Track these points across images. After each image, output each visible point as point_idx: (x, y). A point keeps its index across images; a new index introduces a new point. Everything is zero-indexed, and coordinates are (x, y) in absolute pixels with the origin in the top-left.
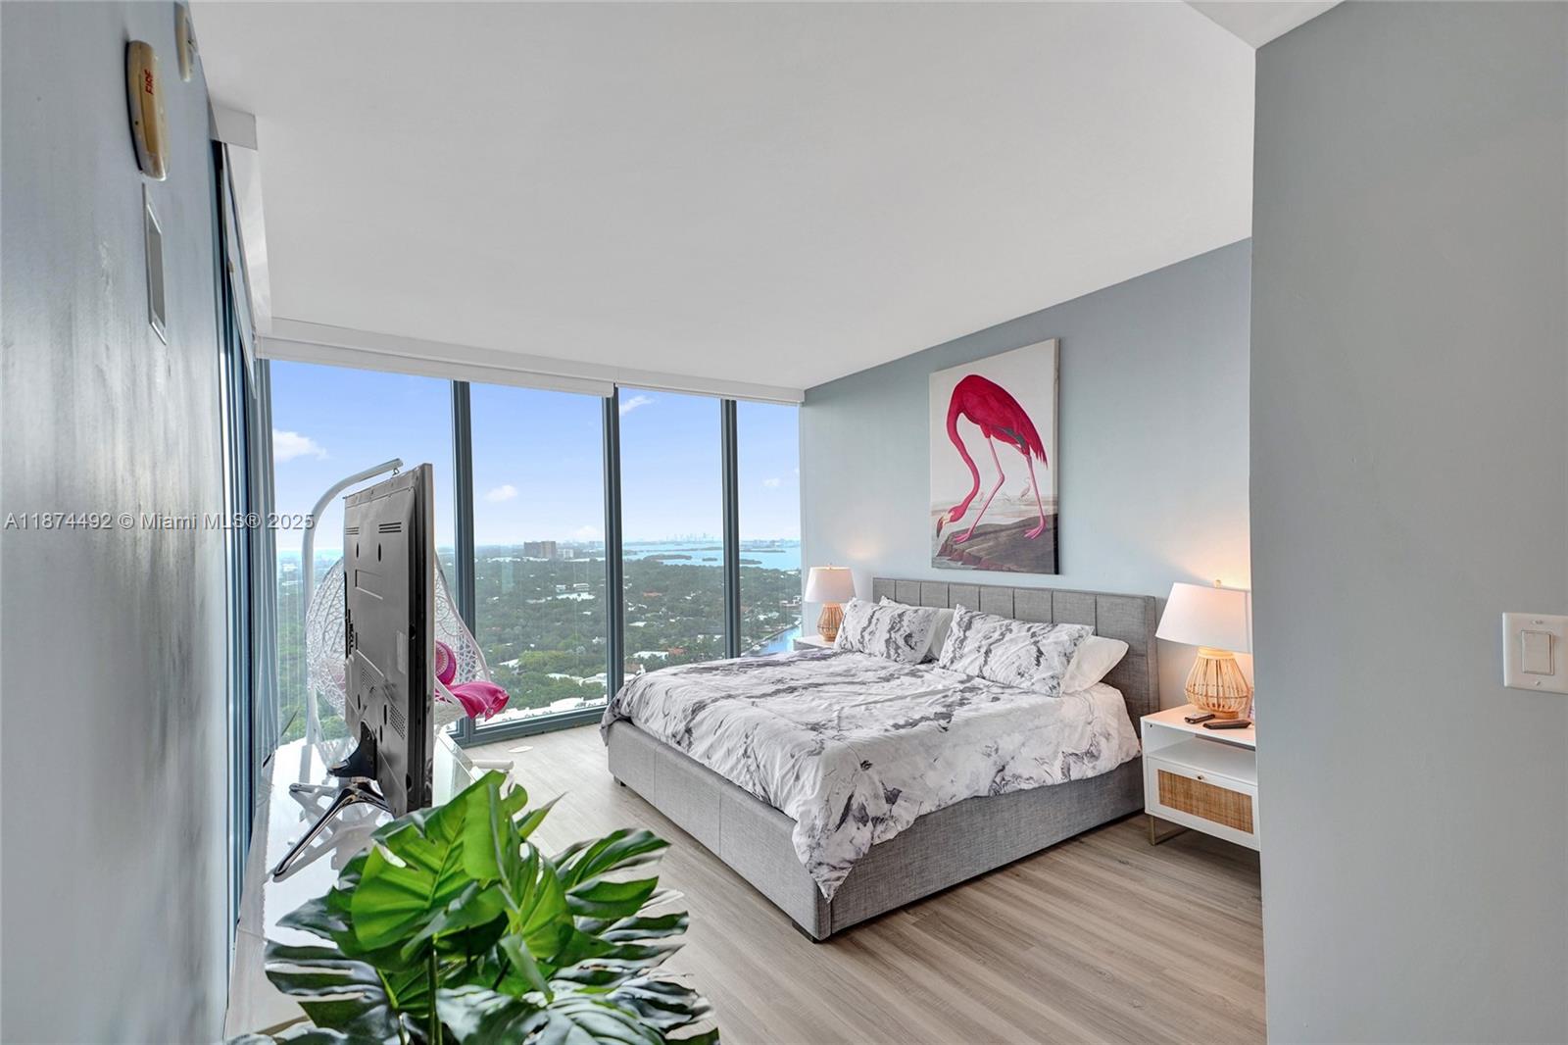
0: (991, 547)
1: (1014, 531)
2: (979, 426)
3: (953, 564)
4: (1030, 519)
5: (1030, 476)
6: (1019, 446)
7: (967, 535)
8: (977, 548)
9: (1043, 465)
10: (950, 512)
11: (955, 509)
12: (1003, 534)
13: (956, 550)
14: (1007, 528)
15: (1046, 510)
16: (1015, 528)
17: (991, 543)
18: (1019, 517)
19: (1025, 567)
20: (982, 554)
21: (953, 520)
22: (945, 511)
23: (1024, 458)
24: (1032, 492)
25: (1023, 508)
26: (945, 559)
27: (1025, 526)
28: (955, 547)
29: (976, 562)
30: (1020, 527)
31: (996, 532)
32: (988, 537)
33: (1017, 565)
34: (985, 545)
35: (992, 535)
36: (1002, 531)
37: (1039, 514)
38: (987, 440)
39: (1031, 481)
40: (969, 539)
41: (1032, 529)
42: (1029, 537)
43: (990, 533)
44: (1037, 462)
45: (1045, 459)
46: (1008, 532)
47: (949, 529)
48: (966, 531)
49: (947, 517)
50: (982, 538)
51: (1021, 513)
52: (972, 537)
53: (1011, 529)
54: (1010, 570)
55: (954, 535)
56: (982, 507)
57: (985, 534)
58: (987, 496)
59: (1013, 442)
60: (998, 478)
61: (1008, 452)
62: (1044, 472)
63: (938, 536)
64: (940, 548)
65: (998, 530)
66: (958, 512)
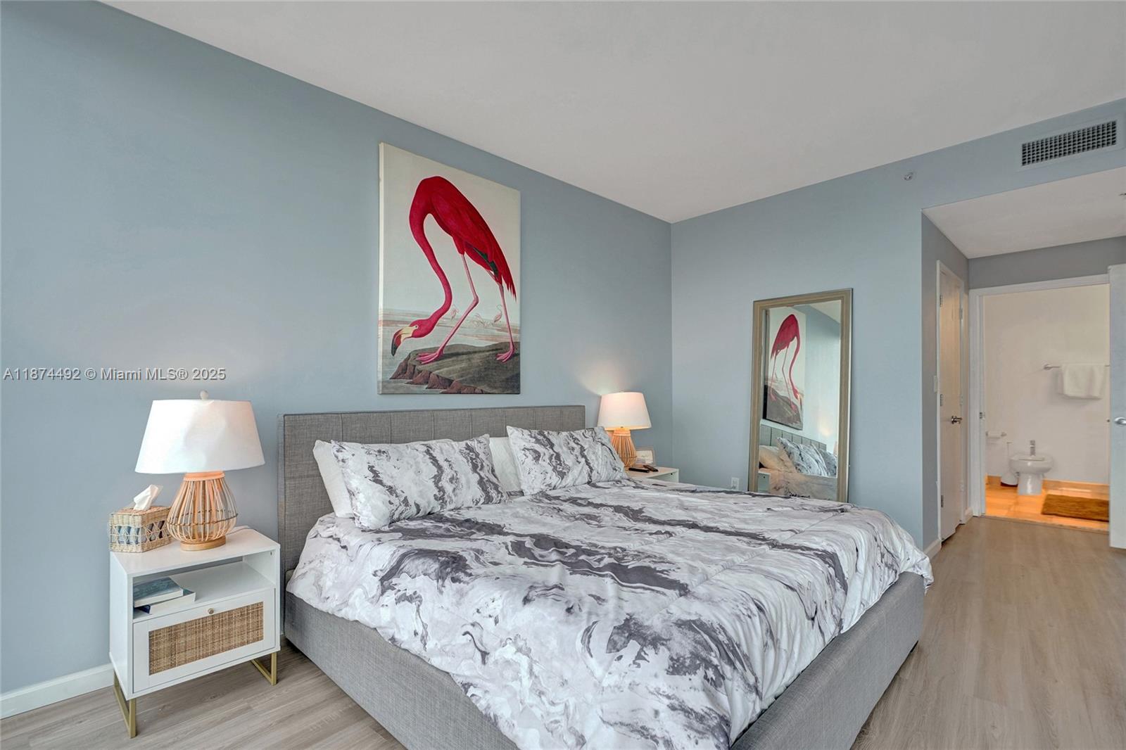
0: (463, 369)
1: (488, 353)
2: (452, 238)
3: (414, 388)
4: (501, 343)
5: (502, 304)
6: (493, 273)
7: (435, 355)
8: (447, 369)
9: (512, 296)
10: (412, 325)
11: (420, 323)
12: (476, 356)
13: (420, 372)
14: (480, 351)
15: (515, 337)
16: (488, 351)
17: (464, 365)
18: (492, 340)
19: (496, 388)
20: (453, 376)
21: (416, 335)
22: (405, 323)
23: (497, 285)
24: (503, 319)
25: (496, 332)
26: (403, 383)
27: (497, 350)
28: (419, 367)
29: (447, 385)
30: (493, 350)
31: (469, 353)
32: (460, 358)
33: (491, 387)
34: (457, 367)
35: (464, 357)
36: (475, 352)
37: (509, 340)
38: (460, 255)
39: (502, 309)
40: (436, 360)
41: (505, 352)
42: (501, 360)
43: (463, 354)
44: (507, 292)
45: (514, 292)
46: (483, 354)
47: (409, 345)
48: (435, 349)
49: (408, 331)
50: (454, 358)
51: (494, 337)
52: (441, 356)
53: (484, 351)
54: (482, 392)
55: (420, 355)
56: (454, 325)
57: (457, 354)
58: (460, 314)
59: (487, 267)
60: (473, 298)
61: (483, 276)
62: (512, 302)
63: (394, 351)
64: (395, 369)
65: (471, 352)
66: (424, 327)
